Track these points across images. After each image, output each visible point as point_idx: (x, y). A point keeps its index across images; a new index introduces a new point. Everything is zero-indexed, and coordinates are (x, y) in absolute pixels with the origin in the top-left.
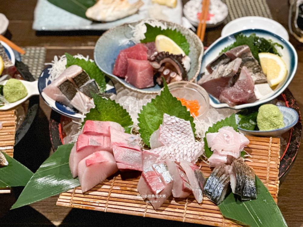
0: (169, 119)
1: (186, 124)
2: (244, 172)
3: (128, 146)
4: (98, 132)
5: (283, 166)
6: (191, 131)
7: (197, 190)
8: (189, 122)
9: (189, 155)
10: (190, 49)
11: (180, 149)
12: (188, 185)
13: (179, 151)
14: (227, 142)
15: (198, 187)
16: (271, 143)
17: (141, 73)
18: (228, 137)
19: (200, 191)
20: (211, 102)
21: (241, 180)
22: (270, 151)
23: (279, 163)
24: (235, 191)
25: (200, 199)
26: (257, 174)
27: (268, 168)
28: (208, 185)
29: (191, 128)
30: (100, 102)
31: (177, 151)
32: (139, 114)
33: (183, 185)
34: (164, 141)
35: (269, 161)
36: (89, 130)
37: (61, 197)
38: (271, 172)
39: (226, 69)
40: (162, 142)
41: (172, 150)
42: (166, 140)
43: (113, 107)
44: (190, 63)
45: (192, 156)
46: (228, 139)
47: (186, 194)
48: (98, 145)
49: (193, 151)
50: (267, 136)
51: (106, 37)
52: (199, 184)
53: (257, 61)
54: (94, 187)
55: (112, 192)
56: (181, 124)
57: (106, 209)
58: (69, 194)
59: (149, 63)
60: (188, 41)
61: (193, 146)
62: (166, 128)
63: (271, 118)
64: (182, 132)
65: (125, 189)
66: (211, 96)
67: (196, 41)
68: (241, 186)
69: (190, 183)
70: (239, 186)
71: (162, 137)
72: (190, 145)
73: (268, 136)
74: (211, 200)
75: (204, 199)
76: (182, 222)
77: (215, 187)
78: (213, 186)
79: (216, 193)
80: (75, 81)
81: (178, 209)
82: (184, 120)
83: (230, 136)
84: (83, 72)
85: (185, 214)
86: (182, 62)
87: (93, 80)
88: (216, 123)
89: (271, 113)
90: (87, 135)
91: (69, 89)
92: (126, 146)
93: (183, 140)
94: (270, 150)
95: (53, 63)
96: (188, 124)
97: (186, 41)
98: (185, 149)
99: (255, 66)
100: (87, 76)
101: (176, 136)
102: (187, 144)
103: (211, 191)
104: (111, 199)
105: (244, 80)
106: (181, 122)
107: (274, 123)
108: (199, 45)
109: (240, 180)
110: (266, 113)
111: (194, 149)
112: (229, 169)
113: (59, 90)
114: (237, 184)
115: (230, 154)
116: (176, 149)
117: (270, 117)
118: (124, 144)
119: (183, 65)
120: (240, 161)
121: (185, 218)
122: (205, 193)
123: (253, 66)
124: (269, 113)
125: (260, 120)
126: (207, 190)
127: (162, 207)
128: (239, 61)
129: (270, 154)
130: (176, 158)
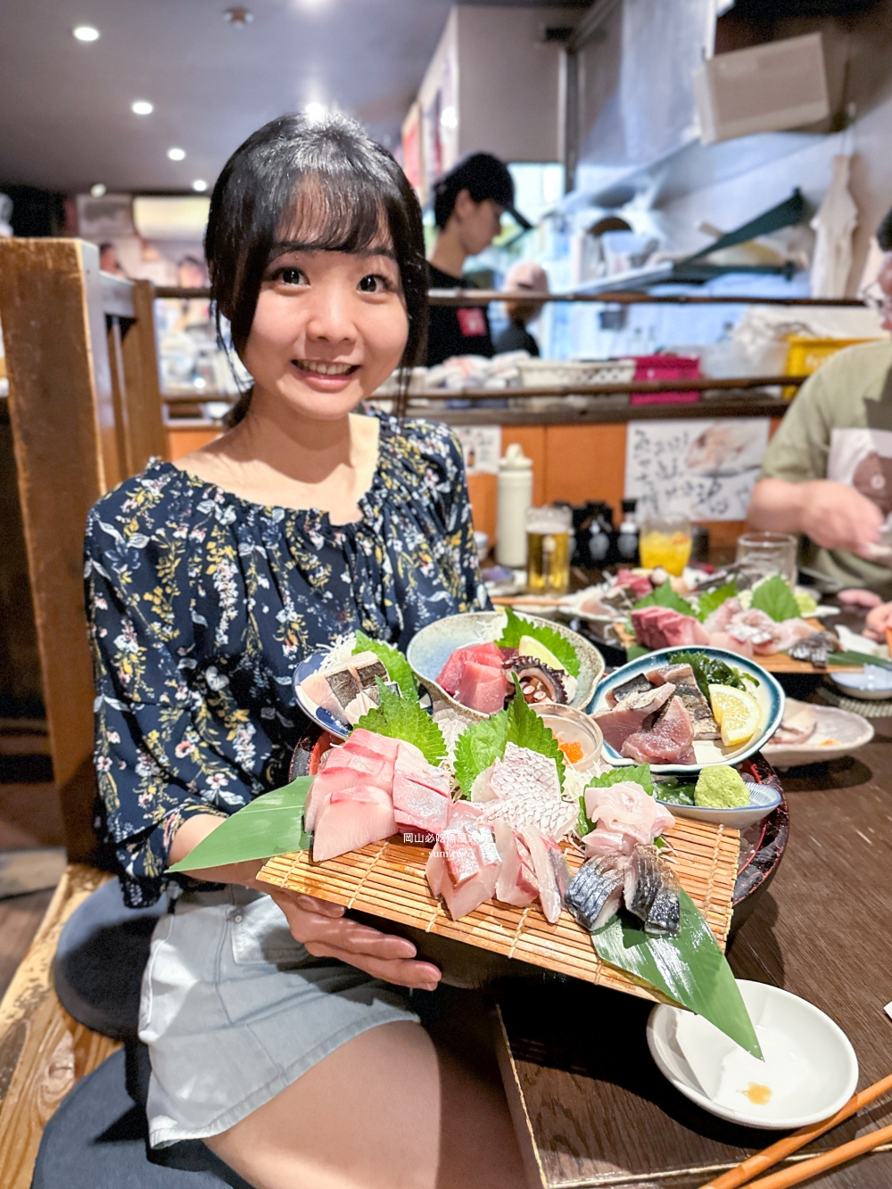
0: (517, 751)
1: (547, 765)
2: (656, 871)
3: (425, 782)
4: (373, 750)
5: (743, 885)
6: (556, 779)
7: (549, 891)
8: (553, 761)
9: (545, 822)
10: (580, 670)
11: (527, 807)
12: (532, 876)
13: (526, 811)
14: (628, 809)
15: (552, 885)
16: (720, 835)
17: (482, 684)
18: (631, 799)
19: (557, 896)
20: (605, 753)
21: (649, 885)
22: (717, 849)
23: (735, 877)
24: (632, 905)
25: (554, 912)
26: (686, 889)
27: (711, 881)
28: (576, 886)
29: (556, 772)
30: (392, 704)
31: (520, 811)
32: (460, 736)
33: (520, 875)
34: (499, 788)
35: (714, 867)
36: (356, 743)
37: (269, 864)
38: (717, 889)
39: (642, 699)
40: (495, 791)
41: (511, 806)
42: (503, 787)
43: (415, 716)
44: (578, 690)
45: (551, 827)
46: (631, 804)
47: (526, 898)
48: (367, 772)
49: (554, 818)
50: (712, 821)
51: (437, 629)
52: (557, 881)
53: (704, 698)
54: (341, 856)
55: (373, 869)
56: (537, 762)
57: (351, 902)
58: (289, 862)
59: (501, 672)
60: (578, 657)
61: (557, 807)
62: (506, 767)
63: (725, 790)
64: (538, 780)
65: (401, 870)
66: (607, 744)
67: (593, 657)
68: (647, 897)
69: (537, 874)
70: (643, 897)
71: (495, 780)
72: (548, 805)
73: (716, 824)
74: (577, 921)
75: (563, 916)
76: (506, 957)
77: (590, 892)
78: (585, 889)
79: (590, 904)
80: (361, 676)
81: (503, 927)
82: (544, 756)
83: (634, 798)
84: (379, 663)
85: (516, 939)
86: (561, 682)
87: (394, 682)
88: (608, 773)
89: (724, 779)
90: (352, 752)
91: (347, 689)
92: (421, 781)
93: (537, 795)
94: (718, 847)
95: (333, 647)
96: (551, 765)
97: (574, 656)
98: (539, 810)
99: (700, 706)
100: (385, 673)
101: (525, 784)
102: (545, 800)
103: (580, 899)
104: (367, 883)
105: (674, 721)
106: (538, 759)
107: (731, 802)
108: (597, 663)
109: (646, 885)
110: (714, 778)
111: (557, 814)
112: (624, 863)
113: (328, 684)
114: (638, 891)
115: (631, 832)
116: (520, 806)
117: (722, 788)
118: (418, 777)
119: (562, 687)
120: (649, 849)
121: (513, 948)
122: (568, 902)
123: (696, 704)
124: (720, 779)
125: (701, 793)
126: (572, 898)
127: (468, 918)
128: (669, 688)
129: (716, 854)
130: (517, 824)
